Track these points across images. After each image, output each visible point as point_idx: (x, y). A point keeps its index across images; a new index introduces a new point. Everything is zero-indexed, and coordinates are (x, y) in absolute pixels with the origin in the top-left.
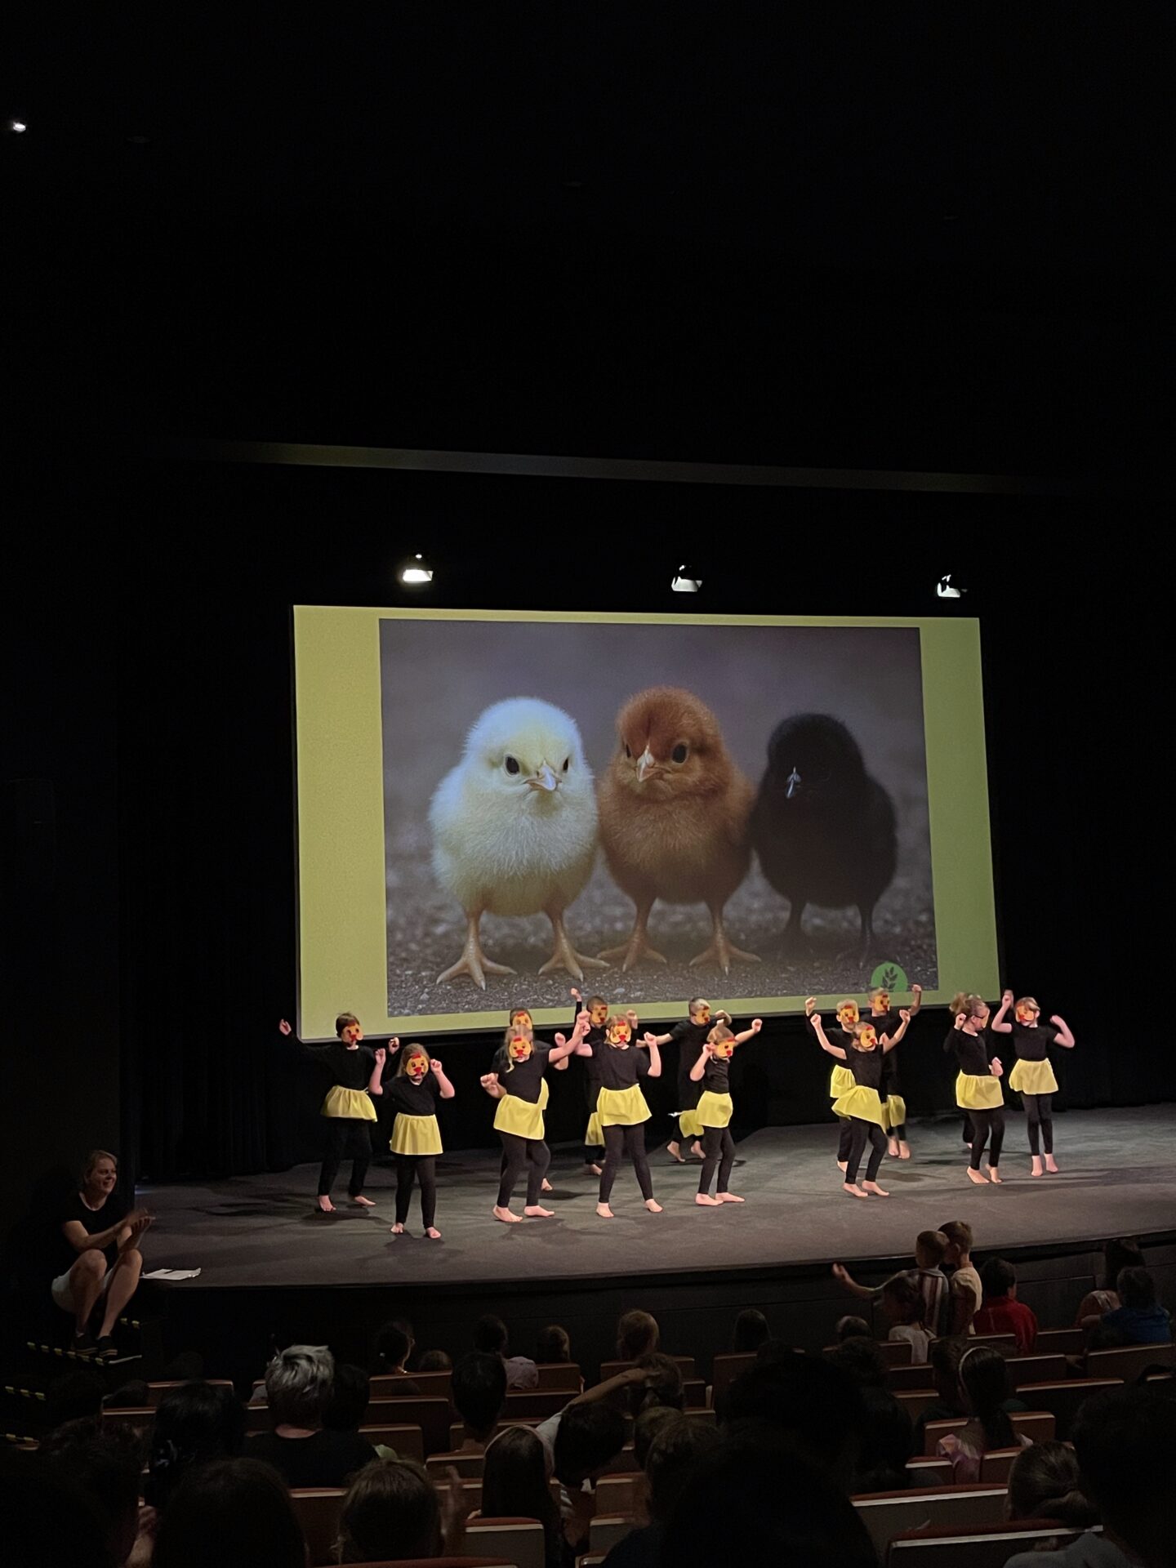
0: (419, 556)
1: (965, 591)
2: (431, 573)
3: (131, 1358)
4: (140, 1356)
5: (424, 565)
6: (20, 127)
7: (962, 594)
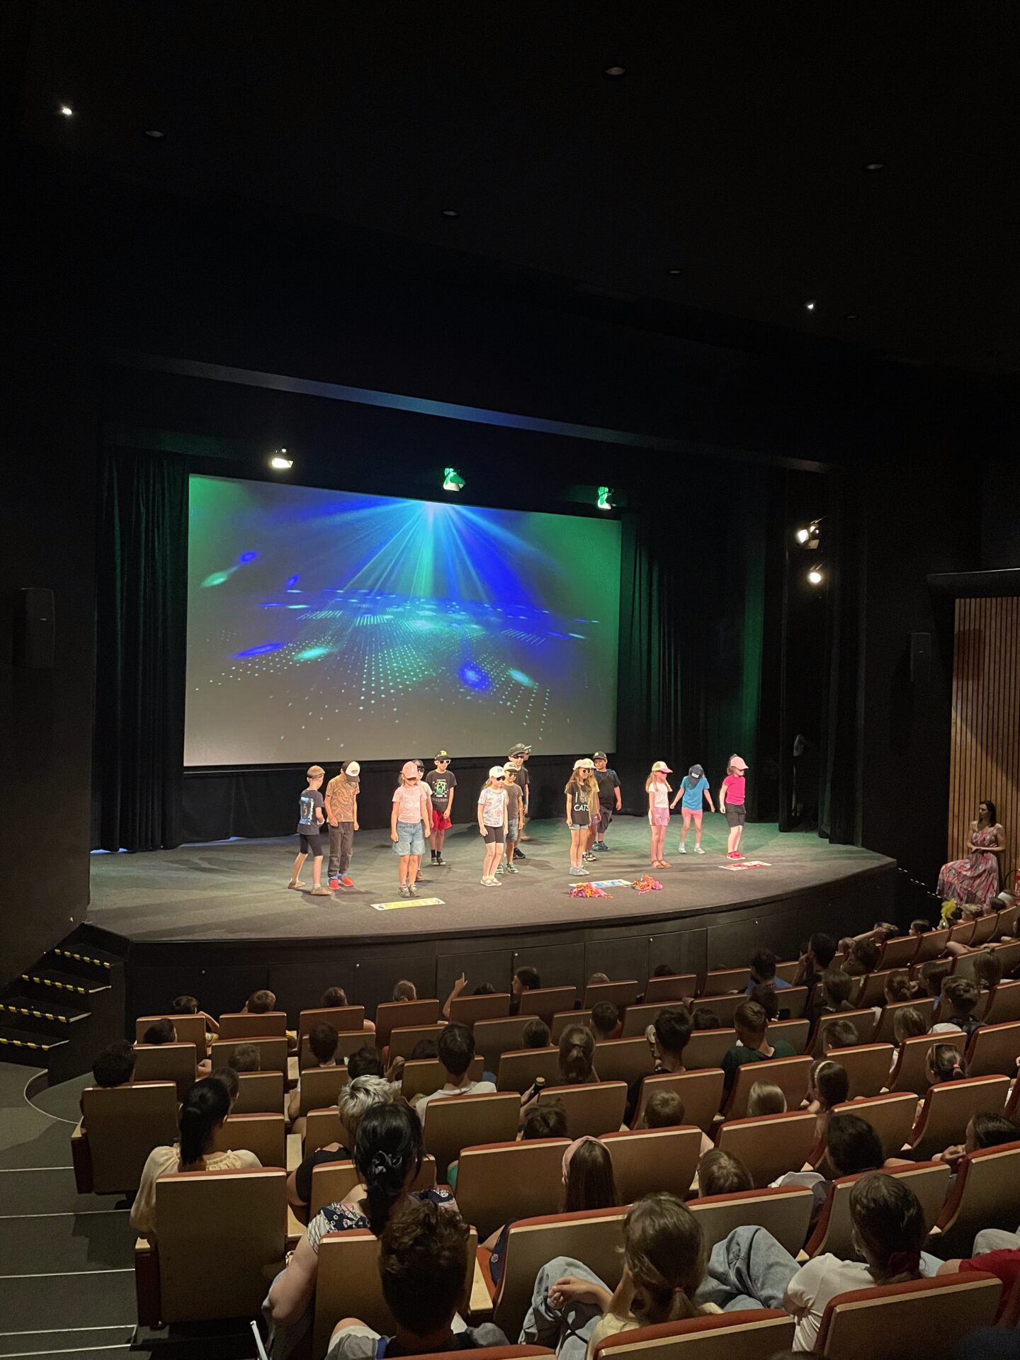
0: (284, 451)
1: (614, 505)
2: (291, 462)
3: (104, 988)
4: (110, 987)
5: (287, 457)
6: (67, 111)
7: (612, 507)
